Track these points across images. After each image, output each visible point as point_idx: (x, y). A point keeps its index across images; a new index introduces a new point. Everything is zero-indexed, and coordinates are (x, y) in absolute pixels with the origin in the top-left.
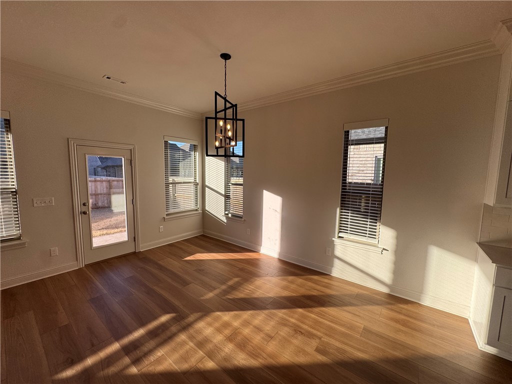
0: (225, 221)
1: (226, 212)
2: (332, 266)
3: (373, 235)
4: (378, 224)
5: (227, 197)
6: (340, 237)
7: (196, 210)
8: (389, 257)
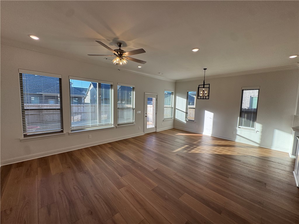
0: (186, 122)
1: (186, 119)
2: (236, 138)
3: (253, 126)
4: (255, 122)
5: (187, 113)
6: (239, 127)
7: (171, 118)
8: (259, 134)
